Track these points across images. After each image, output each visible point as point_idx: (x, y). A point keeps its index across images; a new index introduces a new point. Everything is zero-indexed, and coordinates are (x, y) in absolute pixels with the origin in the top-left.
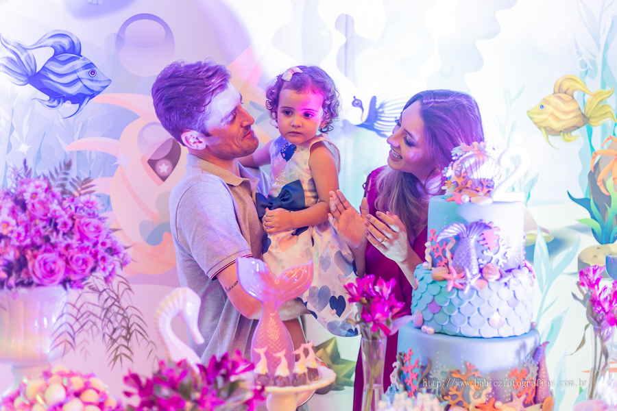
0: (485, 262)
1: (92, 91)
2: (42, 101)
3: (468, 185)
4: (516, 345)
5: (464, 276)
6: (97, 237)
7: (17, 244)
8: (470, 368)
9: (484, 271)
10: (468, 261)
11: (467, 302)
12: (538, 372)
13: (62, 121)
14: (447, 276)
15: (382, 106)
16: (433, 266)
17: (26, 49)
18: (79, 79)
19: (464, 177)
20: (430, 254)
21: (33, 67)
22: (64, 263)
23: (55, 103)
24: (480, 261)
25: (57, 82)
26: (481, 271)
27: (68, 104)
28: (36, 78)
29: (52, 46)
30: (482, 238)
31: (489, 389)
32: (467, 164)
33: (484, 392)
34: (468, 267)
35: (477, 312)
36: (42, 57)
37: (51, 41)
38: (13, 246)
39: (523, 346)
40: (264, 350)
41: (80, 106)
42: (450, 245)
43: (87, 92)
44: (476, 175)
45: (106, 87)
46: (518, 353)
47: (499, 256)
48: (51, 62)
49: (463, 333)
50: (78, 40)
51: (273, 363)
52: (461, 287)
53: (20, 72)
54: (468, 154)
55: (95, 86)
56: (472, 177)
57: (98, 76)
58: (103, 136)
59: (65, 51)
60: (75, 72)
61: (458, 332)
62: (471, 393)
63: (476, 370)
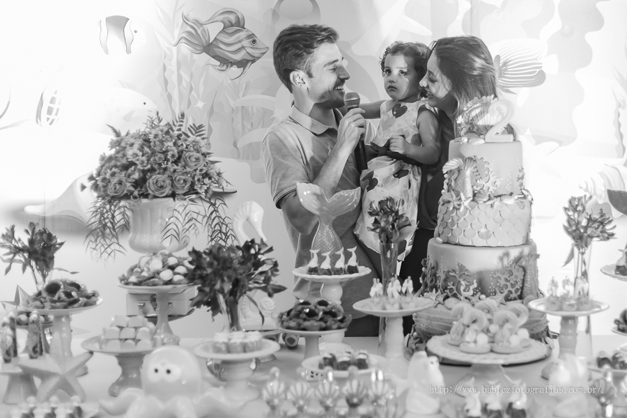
0: (479, 189)
1: (254, 57)
2: (214, 66)
3: (474, 130)
4: (500, 252)
5: (460, 199)
6: (196, 165)
7: (142, 168)
8: (462, 268)
9: (477, 195)
10: (463, 187)
11: (463, 219)
12: (524, 276)
13: (230, 82)
14: (450, 199)
15: (505, 64)
16: (448, 191)
17: (201, 25)
18: (243, 47)
19: (471, 124)
20: (448, 184)
21: (207, 39)
22: (171, 182)
23: (224, 68)
24: (475, 187)
25: (226, 51)
26: (474, 195)
27: (234, 68)
28: (209, 48)
29: (222, 21)
30: (475, 170)
31: (475, 285)
32: (473, 114)
33: (472, 287)
34: (463, 192)
35: (470, 226)
36: (214, 30)
37: (221, 17)
38: (139, 169)
39: (507, 254)
40: (317, 251)
41: (244, 69)
42: (455, 176)
43: (250, 58)
44: (481, 123)
45: (265, 53)
46: (501, 259)
47: (489, 184)
48: (222, 34)
49: (461, 243)
50: (242, 15)
51: (321, 259)
52: (458, 207)
53: (197, 43)
54: (475, 106)
55: (256, 53)
56: (478, 124)
57: (258, 45)
58: (262, 94)
59: (232, 25)
60: (240, 42)
61: (457, 242)
62: (462, 288)
63: (467, 270)
